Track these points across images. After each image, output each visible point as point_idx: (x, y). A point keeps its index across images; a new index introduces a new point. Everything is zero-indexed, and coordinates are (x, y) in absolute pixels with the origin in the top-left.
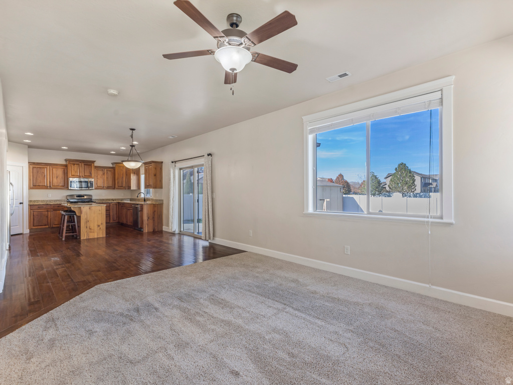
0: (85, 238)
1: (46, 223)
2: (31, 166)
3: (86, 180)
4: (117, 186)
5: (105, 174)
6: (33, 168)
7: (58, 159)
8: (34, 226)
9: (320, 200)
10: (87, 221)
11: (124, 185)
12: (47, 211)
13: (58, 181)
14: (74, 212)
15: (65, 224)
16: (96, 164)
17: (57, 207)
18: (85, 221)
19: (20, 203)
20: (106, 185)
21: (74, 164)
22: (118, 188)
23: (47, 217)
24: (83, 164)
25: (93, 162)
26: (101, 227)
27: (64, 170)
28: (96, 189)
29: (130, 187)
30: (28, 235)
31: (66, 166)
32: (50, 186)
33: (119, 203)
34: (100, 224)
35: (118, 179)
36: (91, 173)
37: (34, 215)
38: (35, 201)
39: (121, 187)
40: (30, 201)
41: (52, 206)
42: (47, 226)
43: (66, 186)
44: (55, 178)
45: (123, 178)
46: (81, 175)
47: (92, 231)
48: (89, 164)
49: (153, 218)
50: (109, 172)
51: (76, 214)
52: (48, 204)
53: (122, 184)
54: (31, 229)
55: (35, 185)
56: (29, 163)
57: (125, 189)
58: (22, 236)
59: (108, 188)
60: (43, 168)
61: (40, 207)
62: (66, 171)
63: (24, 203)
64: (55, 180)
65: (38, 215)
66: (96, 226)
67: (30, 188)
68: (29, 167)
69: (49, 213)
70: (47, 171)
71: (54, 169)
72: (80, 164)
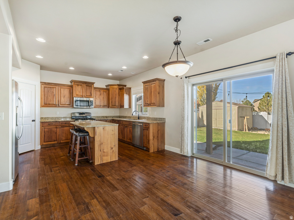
0: (99, 163)
1: (55, 139)
2: (43, 86)
3: (88, 99)
4: (111, 105)
5: (102, 94)
6: (45, 87)
7: (65, 80)
8: (44, 142)
9: (241, 117)
10: (101, 144)
11: (117, 104)
12: (56, 128)
13: (65, 100)
14: (87, 132)
15: (78, 146)
16: (95, 85)
17: (65, 124)
18: (99, 143)
19: (33, 121)
20: (102, 104)
21: (78, 85)
22: (111, 107)
23: (56, 133)
24: (85, 85)
25: (93, 83)
26: (114, 149)
27: (70, 91)
28: (95, 107)
29: (124, 106)
30: (40, 151)
31: (72, 86)
32: (58, 105)
33: (113, 120)
34: (113, 146)
35: (112, 99)
36: (91, 94)
37: (44, 132)
38: (45, 118)
39: (114, 106)
40: (42, 118)
41: (60, 123)
42: (56, 142)
43: (71, 104)
44: (63, 97)
45: (116, 98)
46: (83, 95)
47: (106, 154)
48: (89, 85)
49: (157, 137)
50: (105, 93)
51: (89, 135)
52: (57, 121)
53: (115, 103)
54: (42, 145)
55: (45, 104)
56: (41, 82)
57: (118, 107)
58: (34, 152)
59: (104, 106)
60: (53, 88)
61: (50, 124)
62: (71, 91)
63: (36, 121)
64: (63, 99)
65: (48, 132)
66: (110, 149)
67: (42, 106)
68: (41, 87)
69: (58, 129)
70: (56, 91)
71: (62, 89)
72: (83, 85)
